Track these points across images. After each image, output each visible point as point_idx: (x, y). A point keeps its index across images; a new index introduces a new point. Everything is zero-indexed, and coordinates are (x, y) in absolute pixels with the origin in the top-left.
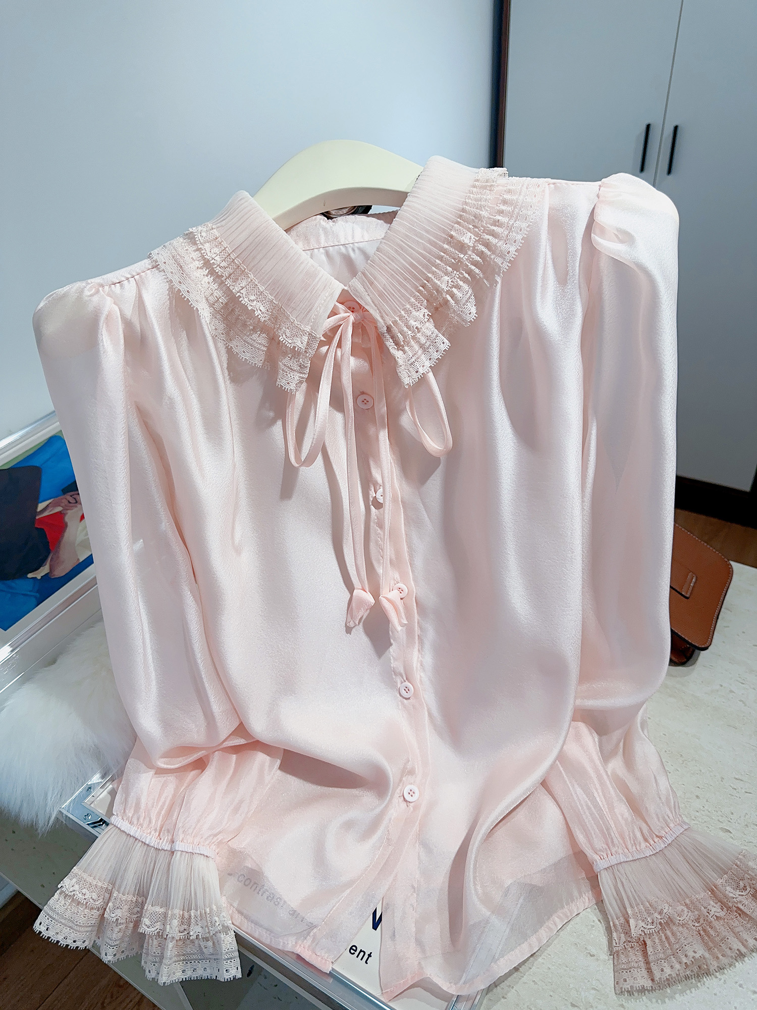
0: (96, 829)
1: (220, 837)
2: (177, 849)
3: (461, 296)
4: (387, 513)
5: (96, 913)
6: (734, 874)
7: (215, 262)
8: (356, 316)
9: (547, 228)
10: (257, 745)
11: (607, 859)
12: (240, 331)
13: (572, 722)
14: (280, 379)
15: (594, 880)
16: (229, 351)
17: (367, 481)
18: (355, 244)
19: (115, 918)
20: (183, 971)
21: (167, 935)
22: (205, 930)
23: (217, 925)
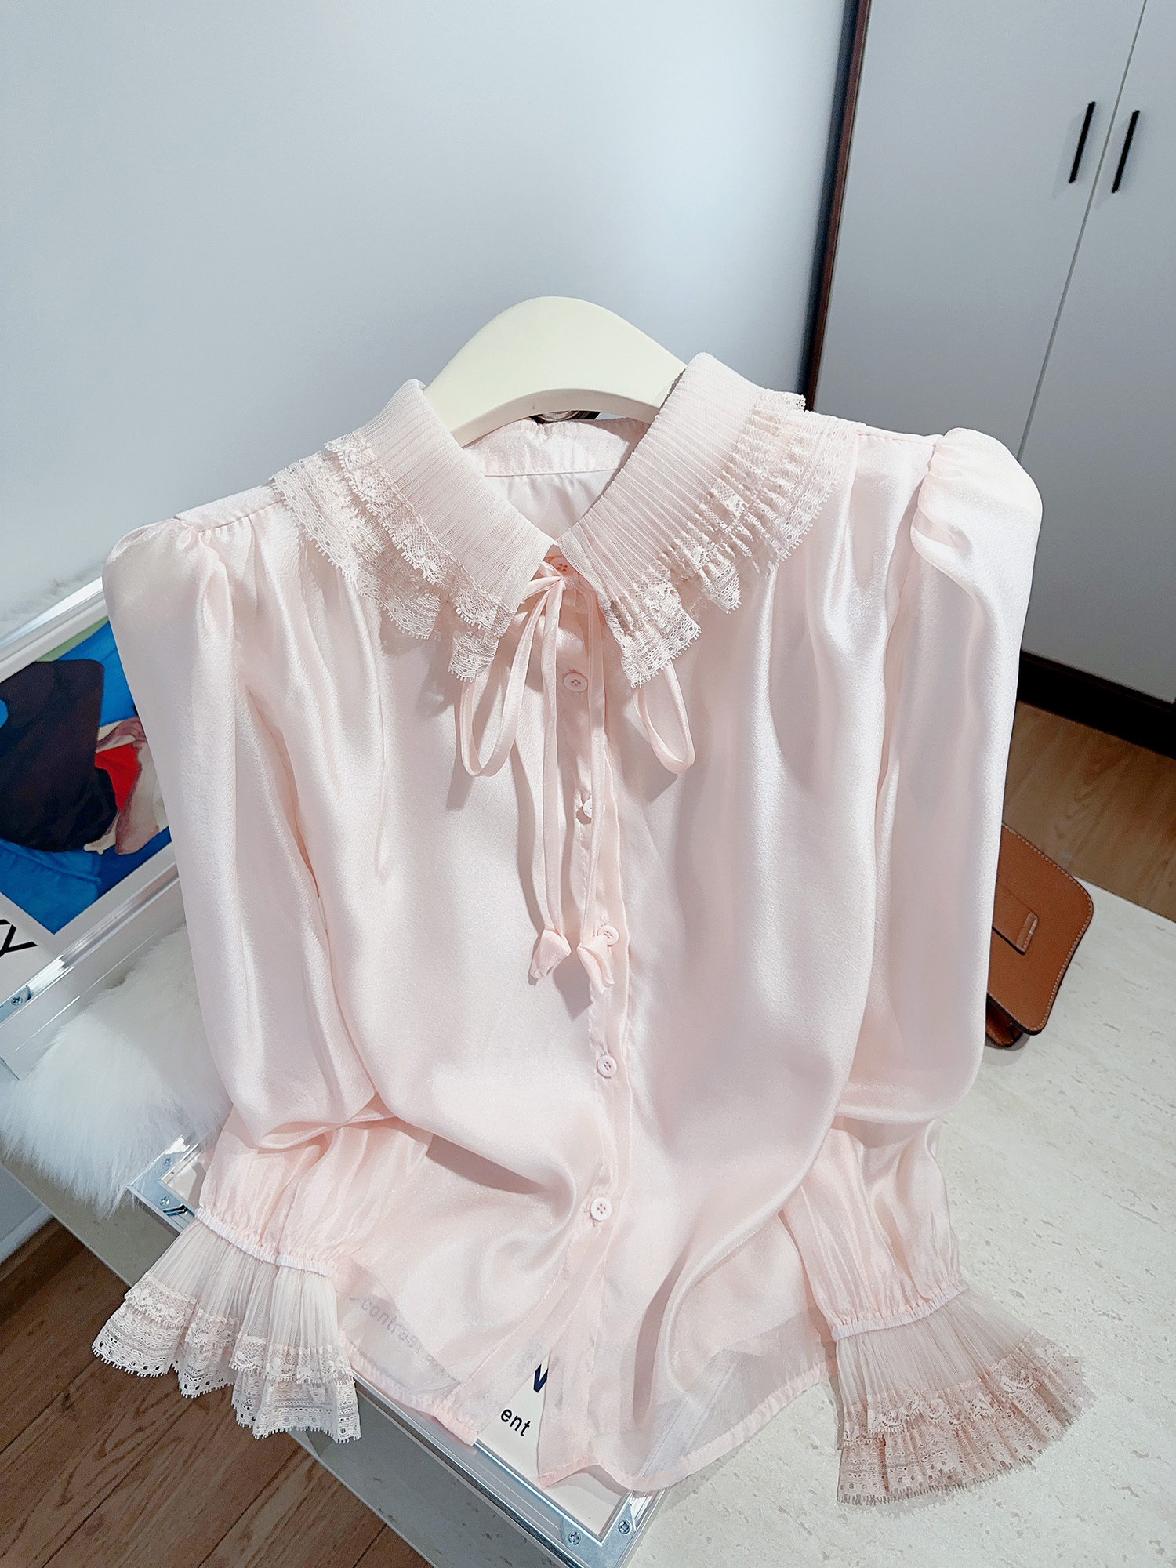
0: (173, 1217)
1: (342, 1249)
2: (283, 1264)
3: (720, 575)
4: (596, 832)
5: (173, 1333)
6: (1015, 1360)
7: (368, 499)
8: (569, 581)
9: (848, 507)
10: (394, 1122)
11: (850, 1325)
12: (402, 590)
13: (831, 1130)
14: (453, 663)
15: (830, 1348)
16: (384, 614)
17: (572, 786)
18: (575, 474)
19: (199, 1345)
20: (285, 1420)
21: (266, 1377)
22: (316, 1375)
23: (332, 1371)
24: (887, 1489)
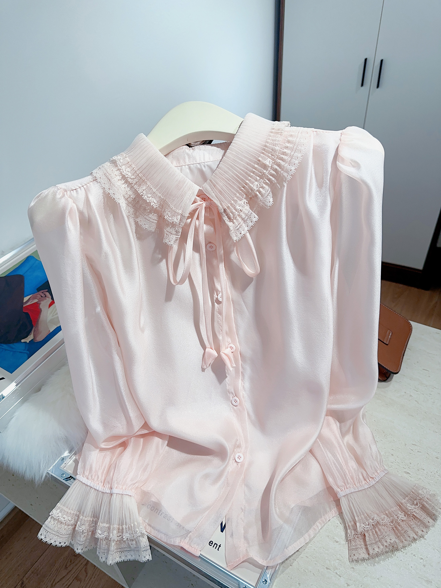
0: (68, 481)
1: (137, 485)
2: (114, 492)
3: (265, 192)
4: (224, 307)
5: (71, 528)
6: (411, 497)
7: (128, 176)
8: (207, 203)
10: (154, 433)
11: (344, 491)
12: (142, 212)
13: (326, 417)
14: (165, 239)
15: (337, 502)
16: (136, 223)
17: (212, 289)
18: (205, 163)
19: (82, 530)
20: (120, 557)
21: (111, 539)
22: (131, 536)
23: (138, 533)
24: (369, 554)
